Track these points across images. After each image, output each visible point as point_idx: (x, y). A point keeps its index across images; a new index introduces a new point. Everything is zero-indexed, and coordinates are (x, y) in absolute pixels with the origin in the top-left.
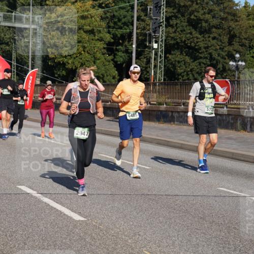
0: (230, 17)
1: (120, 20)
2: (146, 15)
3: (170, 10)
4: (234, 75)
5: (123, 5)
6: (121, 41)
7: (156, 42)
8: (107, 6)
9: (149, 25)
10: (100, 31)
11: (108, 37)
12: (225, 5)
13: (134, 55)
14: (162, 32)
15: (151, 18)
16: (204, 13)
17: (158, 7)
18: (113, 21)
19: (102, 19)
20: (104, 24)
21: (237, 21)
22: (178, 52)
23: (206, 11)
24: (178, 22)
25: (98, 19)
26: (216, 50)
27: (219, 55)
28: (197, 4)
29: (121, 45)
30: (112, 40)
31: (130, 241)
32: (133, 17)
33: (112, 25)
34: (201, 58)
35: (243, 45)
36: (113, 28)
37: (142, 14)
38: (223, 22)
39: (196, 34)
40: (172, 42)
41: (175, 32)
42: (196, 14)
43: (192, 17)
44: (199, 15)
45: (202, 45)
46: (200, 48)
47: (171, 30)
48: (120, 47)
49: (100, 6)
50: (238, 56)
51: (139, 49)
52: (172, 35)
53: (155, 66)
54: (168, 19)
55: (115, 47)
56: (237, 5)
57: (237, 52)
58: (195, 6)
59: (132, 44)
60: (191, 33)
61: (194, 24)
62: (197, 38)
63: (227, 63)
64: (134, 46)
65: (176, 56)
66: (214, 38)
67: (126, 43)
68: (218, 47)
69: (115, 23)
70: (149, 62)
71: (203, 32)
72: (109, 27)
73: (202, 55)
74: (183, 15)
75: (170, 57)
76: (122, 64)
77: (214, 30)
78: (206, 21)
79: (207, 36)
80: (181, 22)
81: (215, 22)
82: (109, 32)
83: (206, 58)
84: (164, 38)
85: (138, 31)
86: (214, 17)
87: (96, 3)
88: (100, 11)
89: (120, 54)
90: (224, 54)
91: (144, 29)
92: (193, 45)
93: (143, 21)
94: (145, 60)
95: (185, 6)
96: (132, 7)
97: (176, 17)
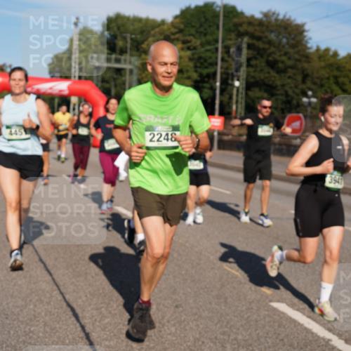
0: (304, 59)
1: (205, 61)
2: (229, 56)
3: (251, 52)
4: (306, 111)
5: (208, 47)
6: (206, 79)
7: (238, 80)
8: (195, 48)
9: (231, 65)
10: (187, 71)
11: (195, 76)
12: (300, 48)
13: (218, 92)
14: (243, 72)
15: (233, 60)
16: (280, 56)
17: (239, 49)
18: (200, 62)
19: (191, 59)
20: (191, 64)
21: (309, 62)
22: (256, 90)
23: (282, 53)
24: (258, 62)
25: (187, 60)
26: (291, 88)
27: (294, 92)
28: (274, 47)
29: (207, 82)
30: (199, 79)
31: (212, 257)
32: (217, 58)
33: (198, 65)
34: (277, 95)
35: (315, 83)
36: (200, 67)
37: (226, 56)
38: (298, 63)
39: (273, 73)
40: (252, 80)
41: (255, 71)
42: (273, 55)
43: (270, 58)
44: (277, 56)
45: (278, 83)
46: (276, 86)
47: (251, 69)
48: (206, 85)
49: (189, 48)
50: (310, 93)
51: (223, 87)
52: (252, 74)
53: (237, 102)
54: (249, 60)
55: (201, 85)
56: (309, 48)
57: (310, 89)
58: (272, 49)
59: (216, 82)
60: (269, 73)
61: (272, 65)
62: (275, 77)
63: (301, 99)
64: (218, 84)
65: (255, 93)
66: (289, 77)
67: (211, 81)
68: (293, 85)
69: (202, 64)
70: (231, 98)
71: (279, 72)
72: (196, 67)
73: (278, 92)
74: (262, 56)
75: (250, 93)
76: (207, 99)
77: (290, 70)
78: (283, 62)
79: (283, 75)
80: (261, 63)
81: (290, 63)
82: (196, 71)
83: (282, 95)
84: (245, 76)
85: (223, 70)
86: (289, 58)
87: (185, 46)
88: (189, 53)
89: (206, 90)
90: (298, 91)
91: (227, 68)
92: (271, 83)
93: (227, 61)
94: (227, 96)
95: (264, 49)
96: (217, 49)
97: (256, 58)
